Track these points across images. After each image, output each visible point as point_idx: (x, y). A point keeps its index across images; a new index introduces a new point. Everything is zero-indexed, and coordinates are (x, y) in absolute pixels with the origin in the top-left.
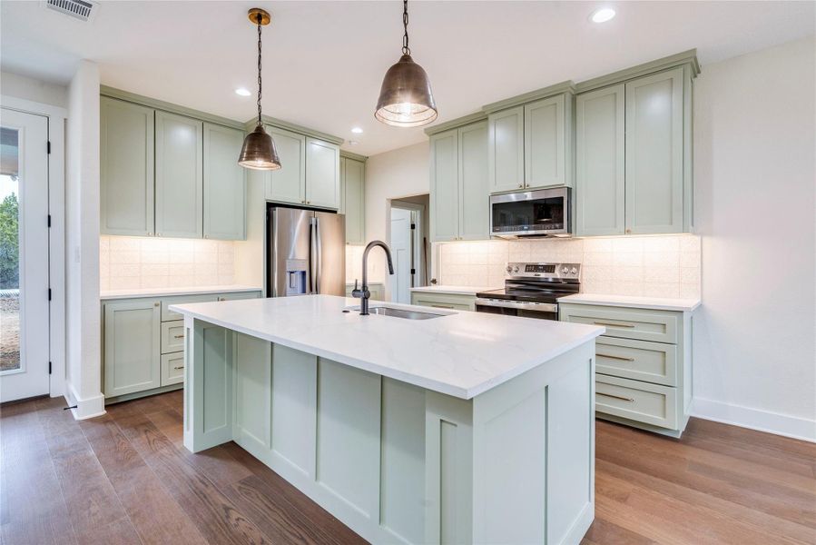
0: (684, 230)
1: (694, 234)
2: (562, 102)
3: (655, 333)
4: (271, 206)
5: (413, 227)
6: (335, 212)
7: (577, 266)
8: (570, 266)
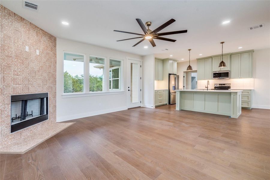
0: (251, 78)
1: (253, 78)
2: (229, 56)
3: (247, 93)
4: (170, 74)
5: (184, 77)
6: (176, 75)
7: (230, 84)
8: (229, 84)
